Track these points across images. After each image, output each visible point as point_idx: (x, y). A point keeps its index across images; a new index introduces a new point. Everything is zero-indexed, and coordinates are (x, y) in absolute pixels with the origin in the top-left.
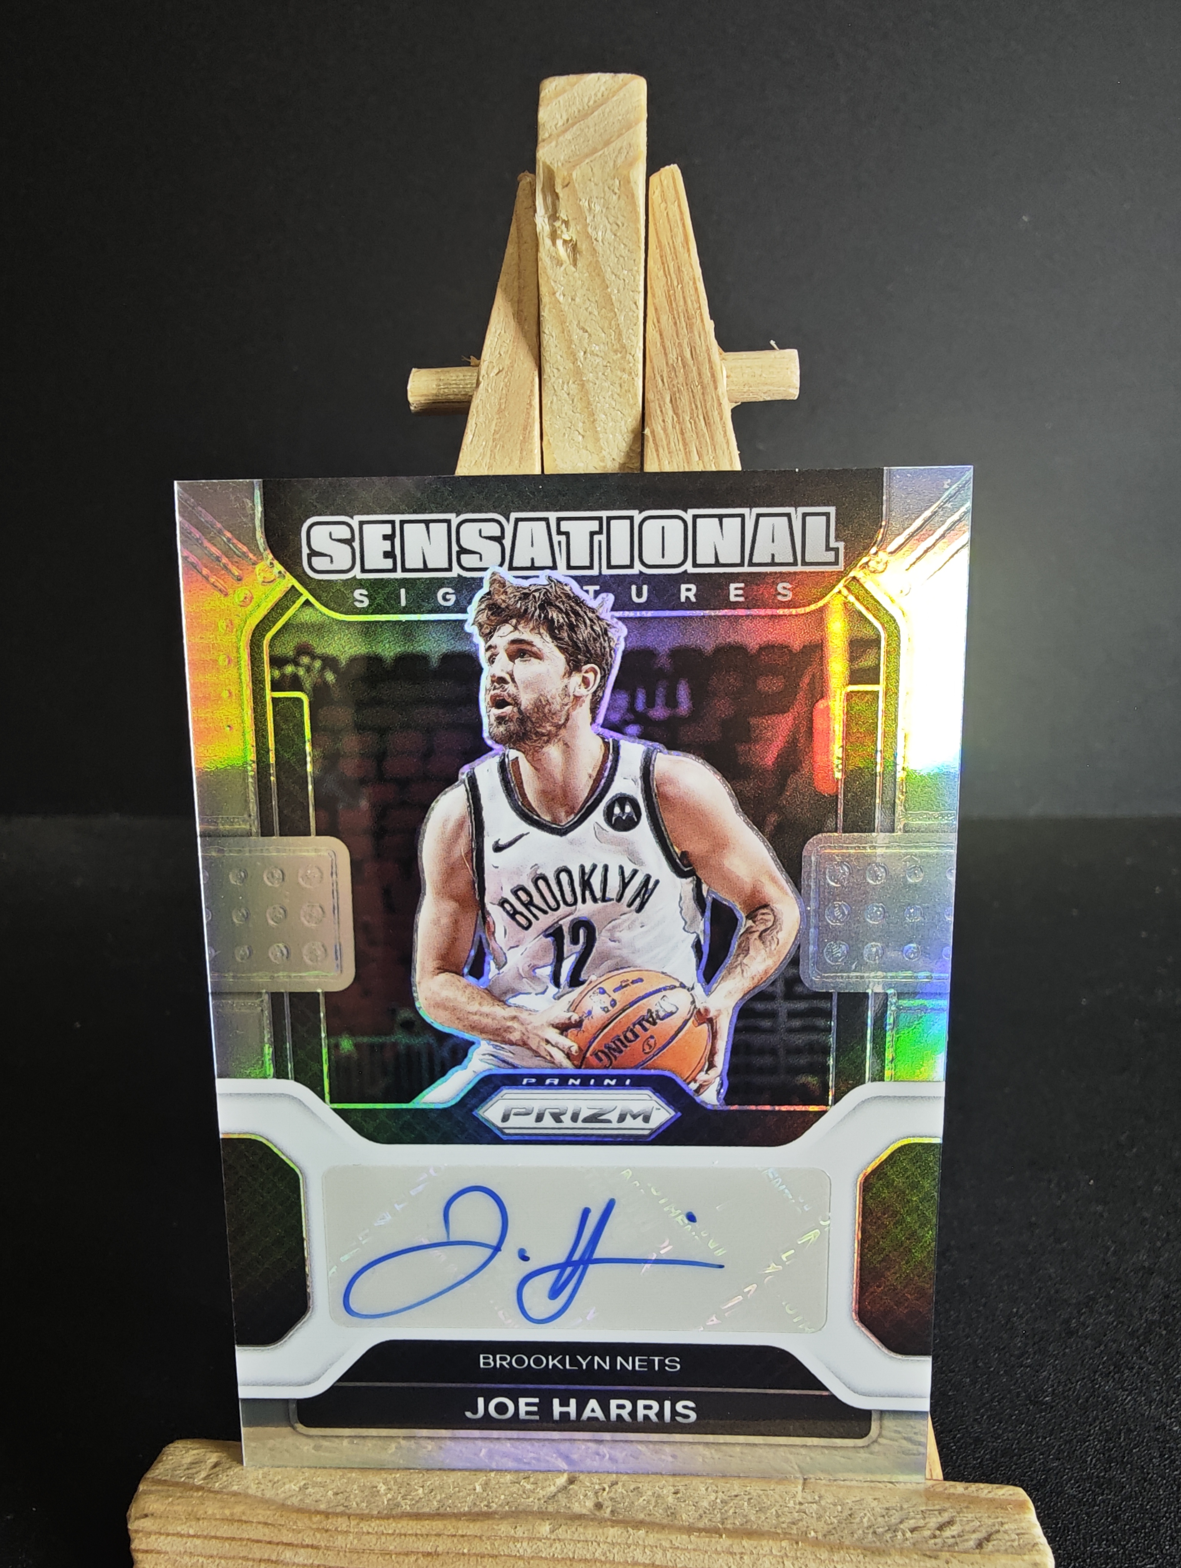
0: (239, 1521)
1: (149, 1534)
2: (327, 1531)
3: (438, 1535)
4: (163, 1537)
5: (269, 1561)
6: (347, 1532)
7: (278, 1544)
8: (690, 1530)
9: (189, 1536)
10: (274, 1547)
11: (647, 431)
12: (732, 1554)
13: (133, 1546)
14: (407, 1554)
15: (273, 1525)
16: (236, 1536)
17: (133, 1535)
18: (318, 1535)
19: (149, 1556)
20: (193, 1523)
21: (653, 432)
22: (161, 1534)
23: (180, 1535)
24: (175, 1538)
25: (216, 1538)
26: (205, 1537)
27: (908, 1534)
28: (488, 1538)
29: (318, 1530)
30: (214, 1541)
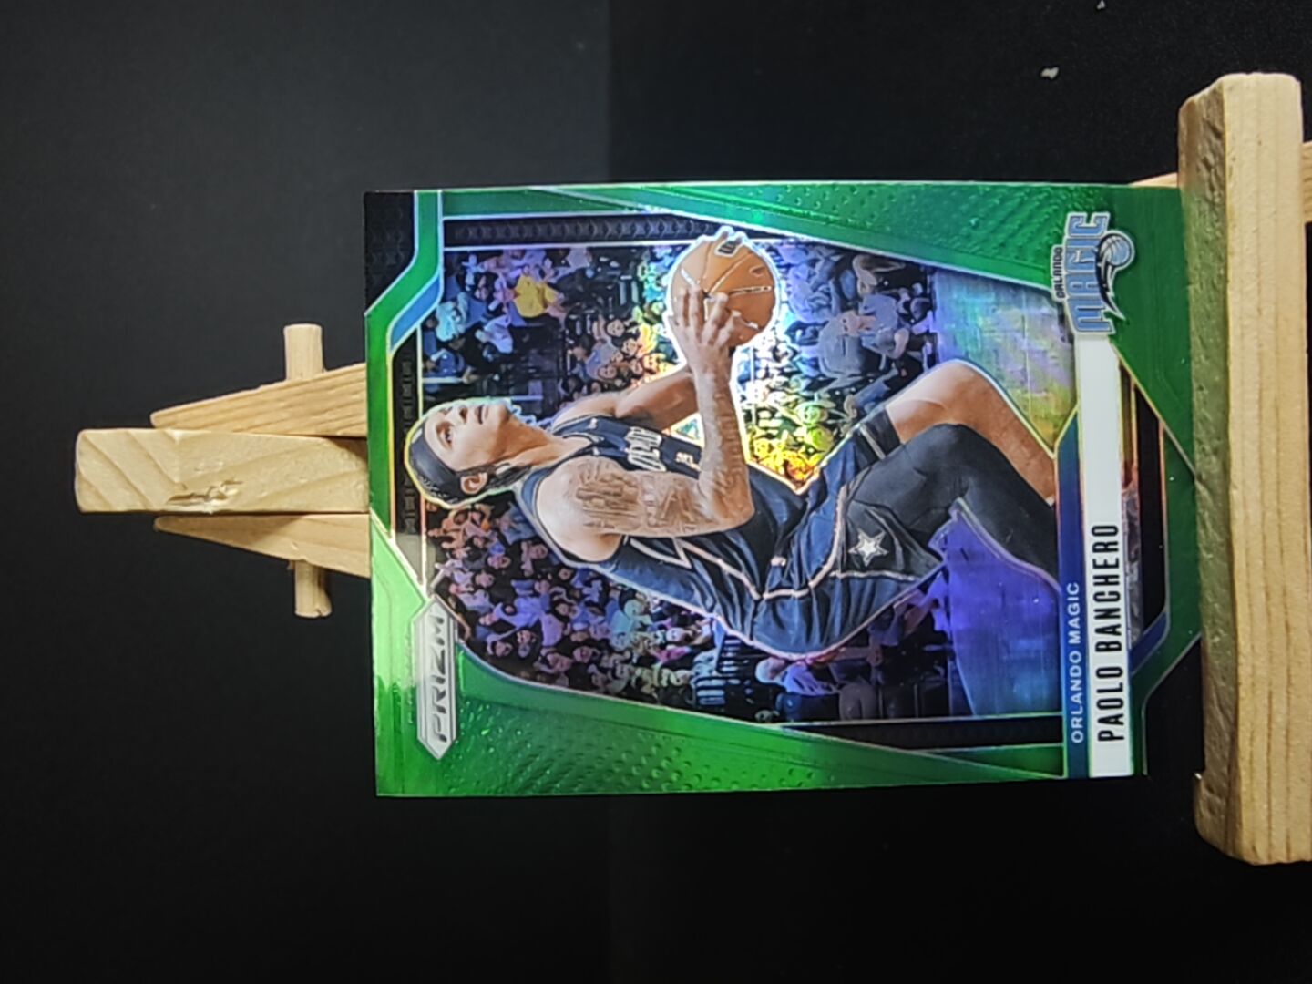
0: (1251, 762)
1: (1270, 845)
2: (1253, 685)
3: (1248, 585)
4: (1273, 833)
5: (1287, 737)
6: (1253, 667)
7: (1270, 728)
8: (1226, 372)
9: (1269, 809)
10: (1273, 733)
11: (339, 433)
12: (1242, 335)
13: (1283, 859)
14: (1269, 614)
15: (1252, 732)
16: (1266, 765)
17: (1274, 861)
18: (1259, 692)
19: (1293, 846)
20: (1257, 804)
21: (339, 428)
22: (1270, 835)
23: (1269, 818)
24: (1273, 820)
25: (1269, 784)
26: (1269, 794)
27: (1216, 193)
28: (1247, 542)
29: (1253, 692)
30: (1273, 785)
